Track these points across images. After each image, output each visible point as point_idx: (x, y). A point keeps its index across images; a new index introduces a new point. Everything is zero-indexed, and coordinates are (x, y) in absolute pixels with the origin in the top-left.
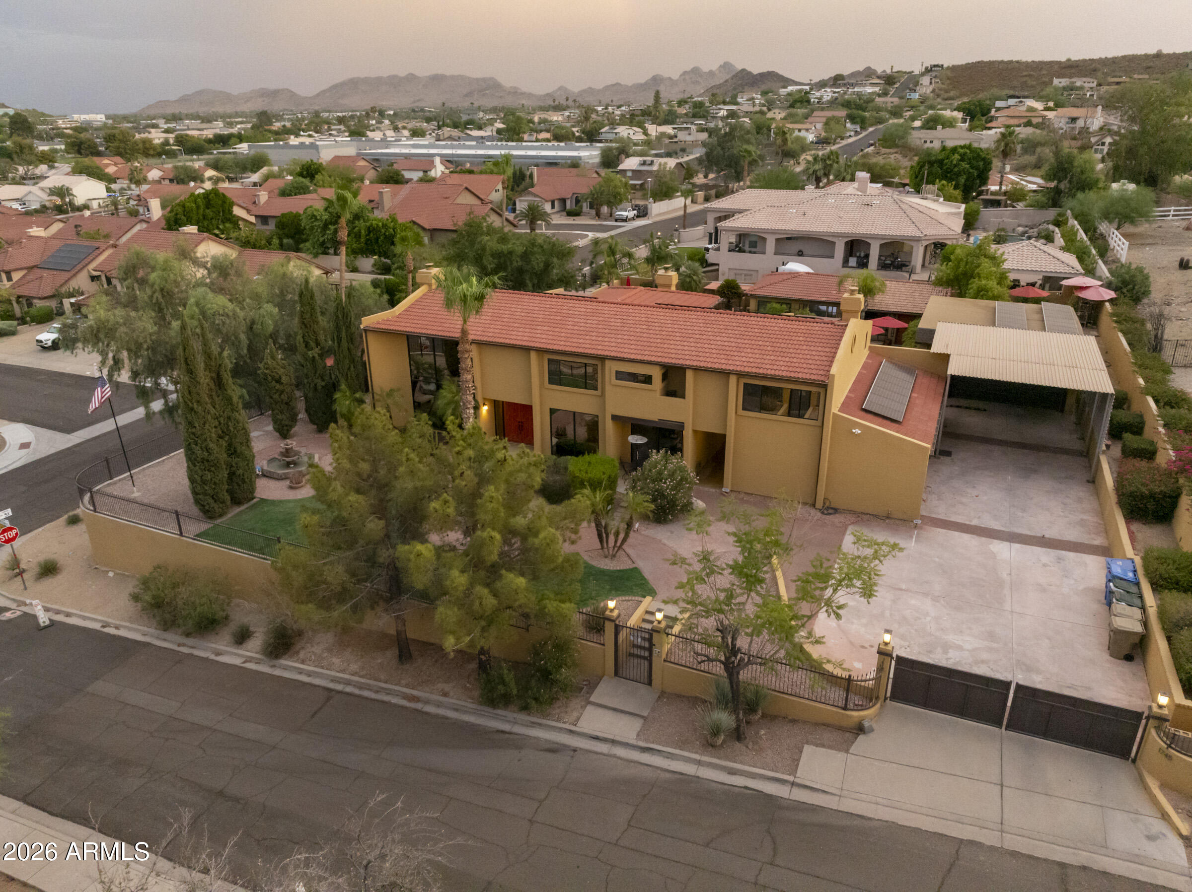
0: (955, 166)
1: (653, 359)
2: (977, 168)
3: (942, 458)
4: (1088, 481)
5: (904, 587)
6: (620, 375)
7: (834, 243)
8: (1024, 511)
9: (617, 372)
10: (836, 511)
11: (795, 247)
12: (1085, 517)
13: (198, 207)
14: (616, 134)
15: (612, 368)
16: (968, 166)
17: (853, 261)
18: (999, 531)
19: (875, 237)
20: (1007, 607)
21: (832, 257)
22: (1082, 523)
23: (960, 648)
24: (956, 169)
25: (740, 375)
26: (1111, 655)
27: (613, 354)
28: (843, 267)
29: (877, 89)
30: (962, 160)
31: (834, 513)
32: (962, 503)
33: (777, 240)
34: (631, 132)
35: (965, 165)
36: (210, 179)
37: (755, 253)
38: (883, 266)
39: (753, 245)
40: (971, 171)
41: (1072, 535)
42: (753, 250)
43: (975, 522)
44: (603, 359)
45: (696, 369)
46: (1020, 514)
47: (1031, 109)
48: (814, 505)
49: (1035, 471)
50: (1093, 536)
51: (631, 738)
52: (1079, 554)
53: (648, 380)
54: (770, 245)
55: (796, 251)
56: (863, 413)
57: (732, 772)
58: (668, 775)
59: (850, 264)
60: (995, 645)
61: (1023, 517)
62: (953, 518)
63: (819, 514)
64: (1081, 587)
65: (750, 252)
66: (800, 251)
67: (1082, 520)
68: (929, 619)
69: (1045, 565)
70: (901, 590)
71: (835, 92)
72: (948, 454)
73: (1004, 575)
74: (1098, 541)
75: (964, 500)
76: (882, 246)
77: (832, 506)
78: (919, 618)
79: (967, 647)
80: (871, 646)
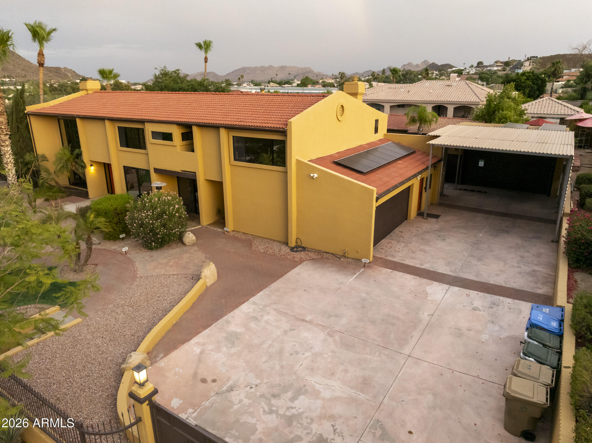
0: (523, 83)
2: (537, 85)
3: (430, 219)
5: (308, 318)
8: (480, 259)
9: (153, 132)
10: (304, 249)
11: (402, 111)
12: (536, 268)
15: (149, 129)
16: (531, 83)
18: (446, 275)
20: (407, 350)
22: (533, 273)
23: (316, 394)
24: (524, 85)
29: (500, 68)
30: (528, 79)
31: (301, 251)
32: (424, 251)
33: (391, 107)
35: (529, 83)
40: (533, 85)
43: (426, 266)
46: (474, 262)
48: (287, 244)
49: (507, 232)
50: (539, 285)
52: (517, 301)
56: (334, 165)
60: (362, 396)
61: (476, 265)
62: (408, 262)
63: (288, 250)
64: (504, 334)
67: (534, 271)
68: (308, 354)
70: (303, 320)
72: (437, 217)
73: (425, 316)
74: (543, 290)
75: (427, 248)
78: (297, 353)
79: (327, 394)
80: (214, 381)
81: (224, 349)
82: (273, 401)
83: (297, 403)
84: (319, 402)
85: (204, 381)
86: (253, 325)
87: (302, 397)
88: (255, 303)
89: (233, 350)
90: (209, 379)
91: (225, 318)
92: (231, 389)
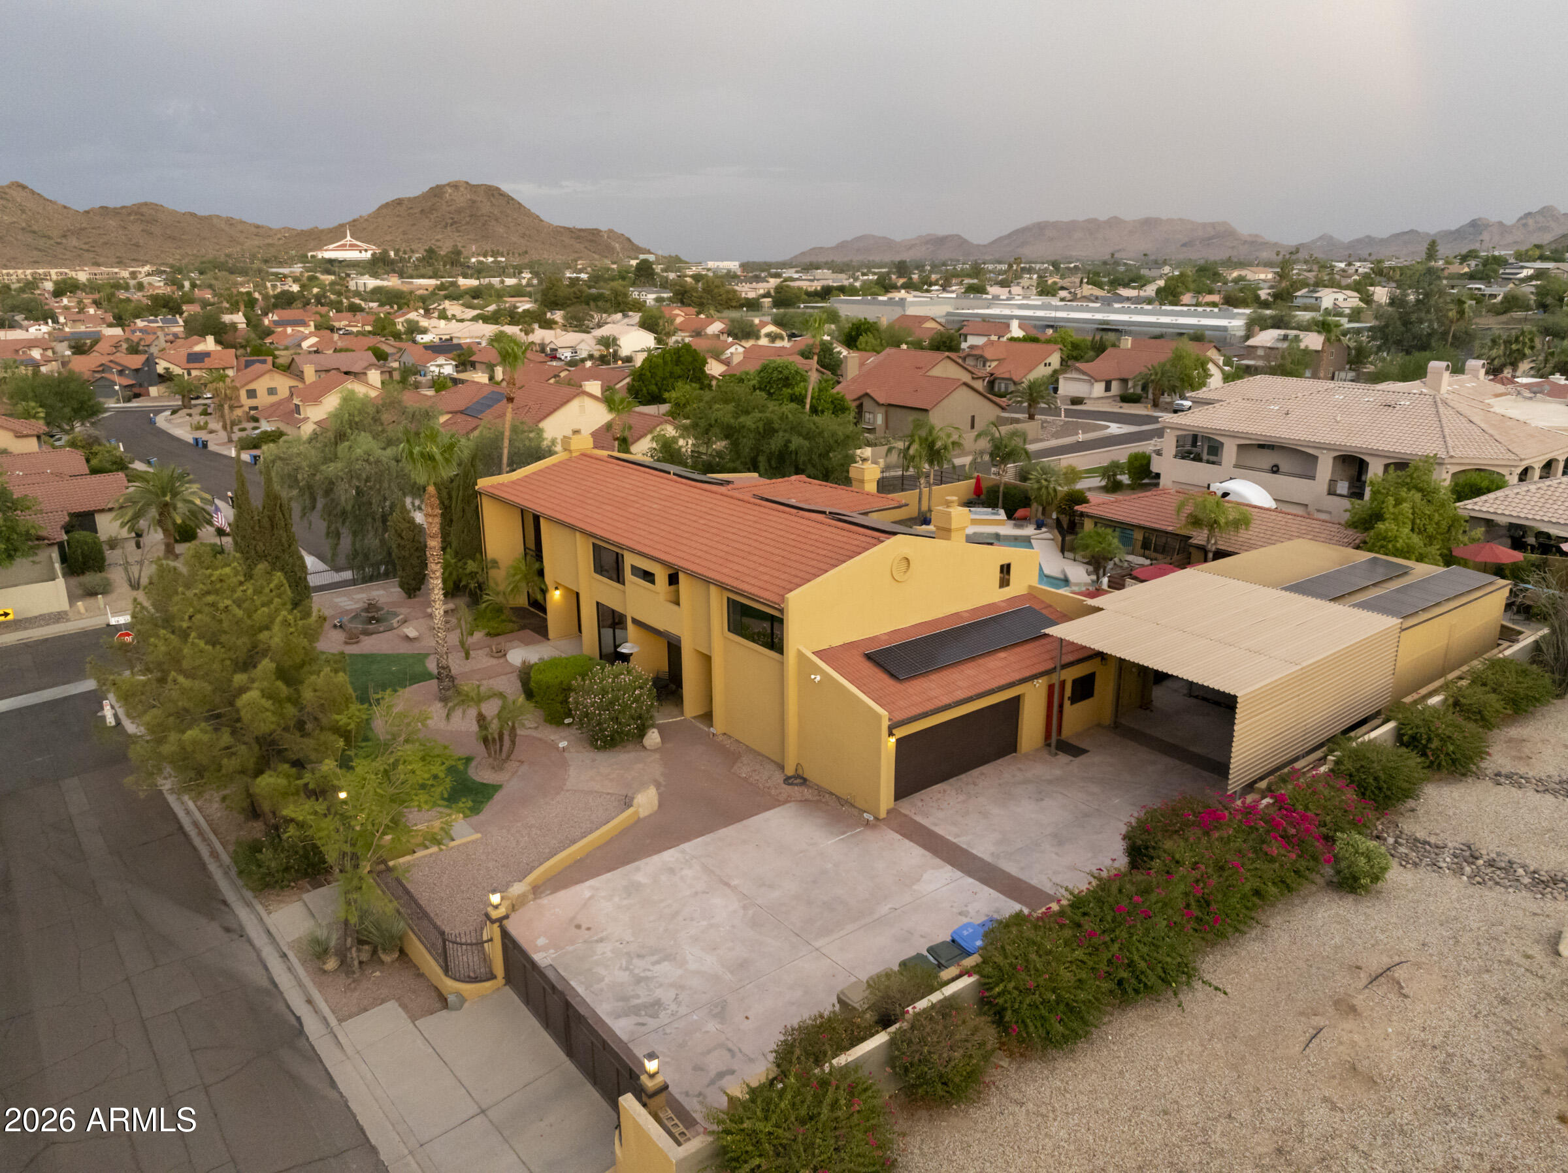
1: (664, 557)
7: (1315, 458)
9: (633, 566)
10: (802, 781)
11: (1268, 459)
13: (665, 363)
15: (629, 560)
17: (1343, 487)
20: (822, 942)
23: (683, 964)
25: (718, 585)
27: (630, 544)
28: (1329, 494)
31: (797, 785)
32: (986, 815)
33: (1240, 446)
36: (768, 335)
37: (1213, 462)
39: (1213, 451)
41: (1057, 885)
44: (622, 548)
45: (687, 572)
46: (1046, 846)
51: (287, 941)
54: (1229, 453)
55: (1271, 465)
56: (862, 660)
59: (1340, 491)
60: (728, 976)
61: (1043, 851)
62: (940, 828)
63: (779, 780)
65: (1208, 462)
66: (1276, 466)
68: (704, 923)
72: (1079, 753)
73: (884, 909)
75: (996, 812)
76: (1386, 467)
78: (692, 919)
79: (692, 966)
80: (589, 929)
81: (616, 899)
82: (635, 961)
83: (657, 967)
84: (680, 972)
85: (578, 927)
86: (663, 878)
87: (666, 963)
88: (683, 852)
89: (625, 902)
90: (584, 926)
91: (637, 863)
92: (601, 940)
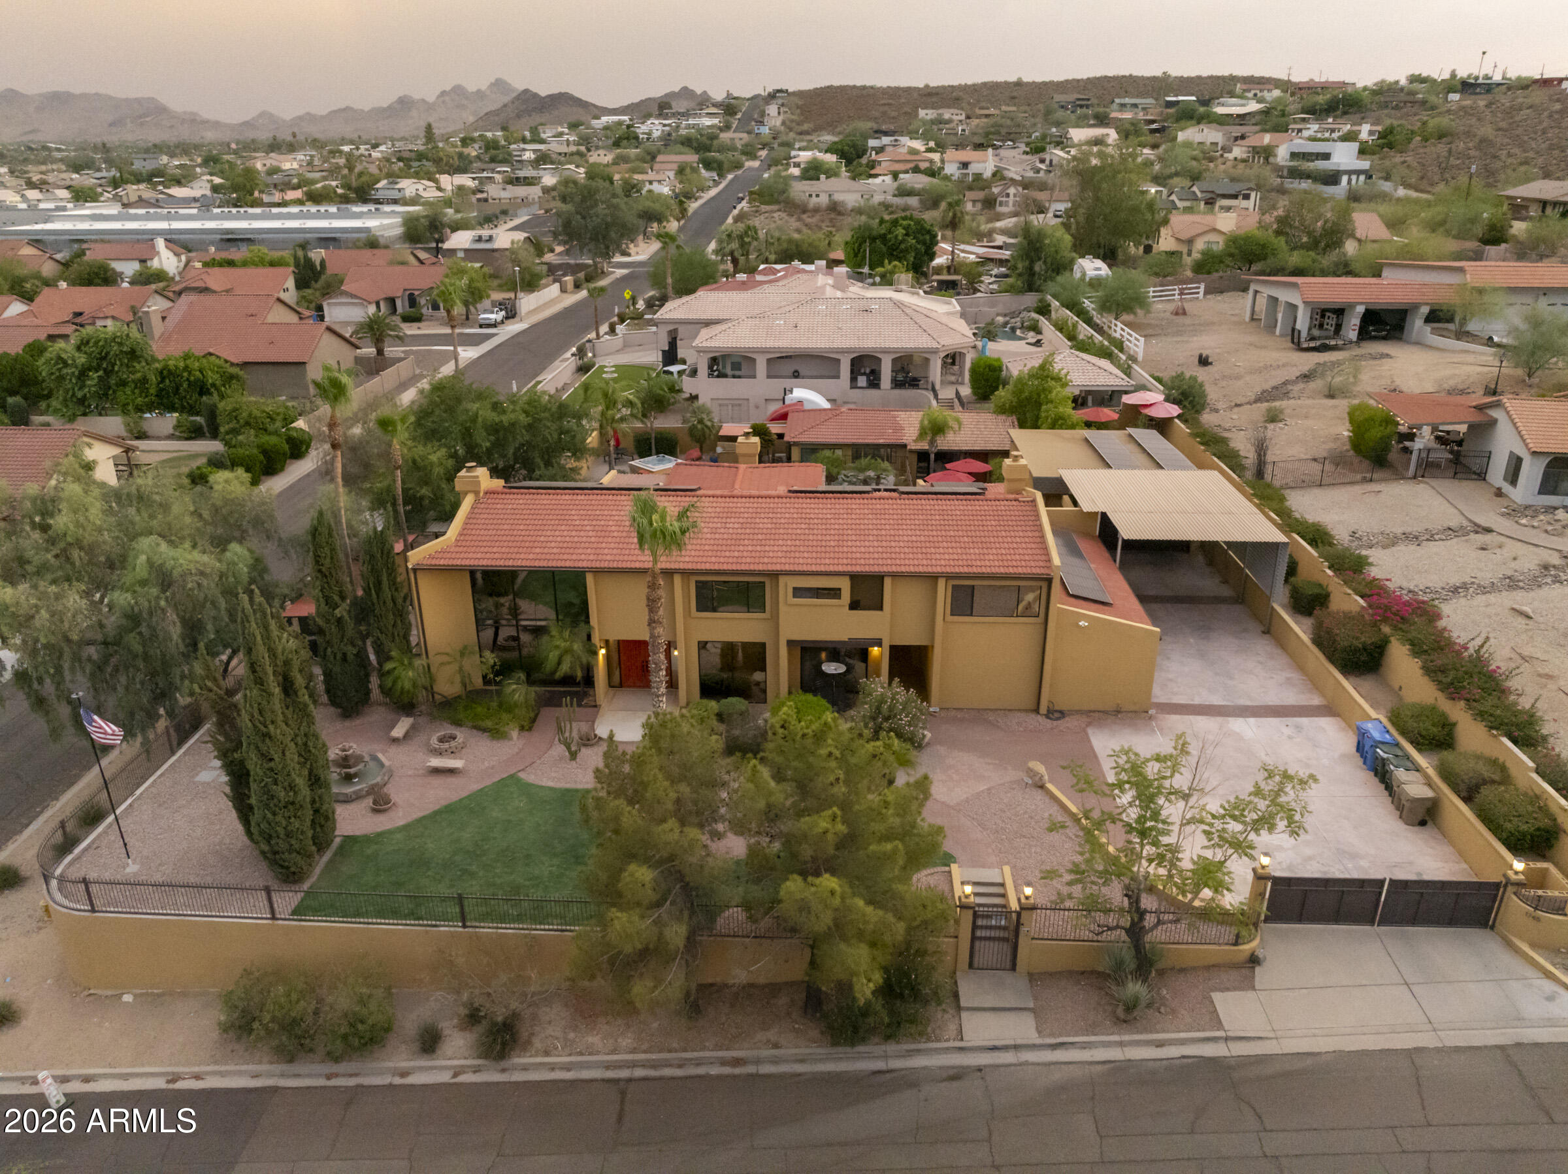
1: (840, 568)
4: (1264, 632)
6: (798, 592)
7: (838, 361)
8: (1230, 678)
9: (795, 589)
11: (789, 367)
12: (1288, 675)
14: (400, 190)
15: (787, 585)
17: (862, 381)
18: (1224, 705)
19: (886, 351)
21: (838, 377)
22: (1289, 682)
25: (949, 577)
26: (1407, 824)
27: (787, 568)
28: (852, 388)
29: (716, 121)
31: (1065, 717)
33: (769, 360)
34: (421, 187)
37: (739, 377)
38: (897, 384)
39: (736, 366)
41: (1291, 697)
42: (737, 373)
43: (1195, 700)
44: (775, 575)
45: (895, 576)
46: (1229, 682)
47: (913, 152)
48: (1037, 711)
49: (1210, 629)
50: (1308, 695)
51: (1033, 1037)
52: (1311, 719)
53: (835, 593)
54: (761, 367)
55: (790, 373)
56: (1075, 601)
57: (1160, 1044)
58: (1099, 1068)
59: (860, 384)
61: (1234, 685)
63: (1045, 720)
64: (1336, 755)
65: (734, 377)
66: (796, 372)
67: (1287, 678)
69: (1290, 737)
71: (665, 125)
74: (1316, 701)
76: (894, 361)
77: (1056, 708)
